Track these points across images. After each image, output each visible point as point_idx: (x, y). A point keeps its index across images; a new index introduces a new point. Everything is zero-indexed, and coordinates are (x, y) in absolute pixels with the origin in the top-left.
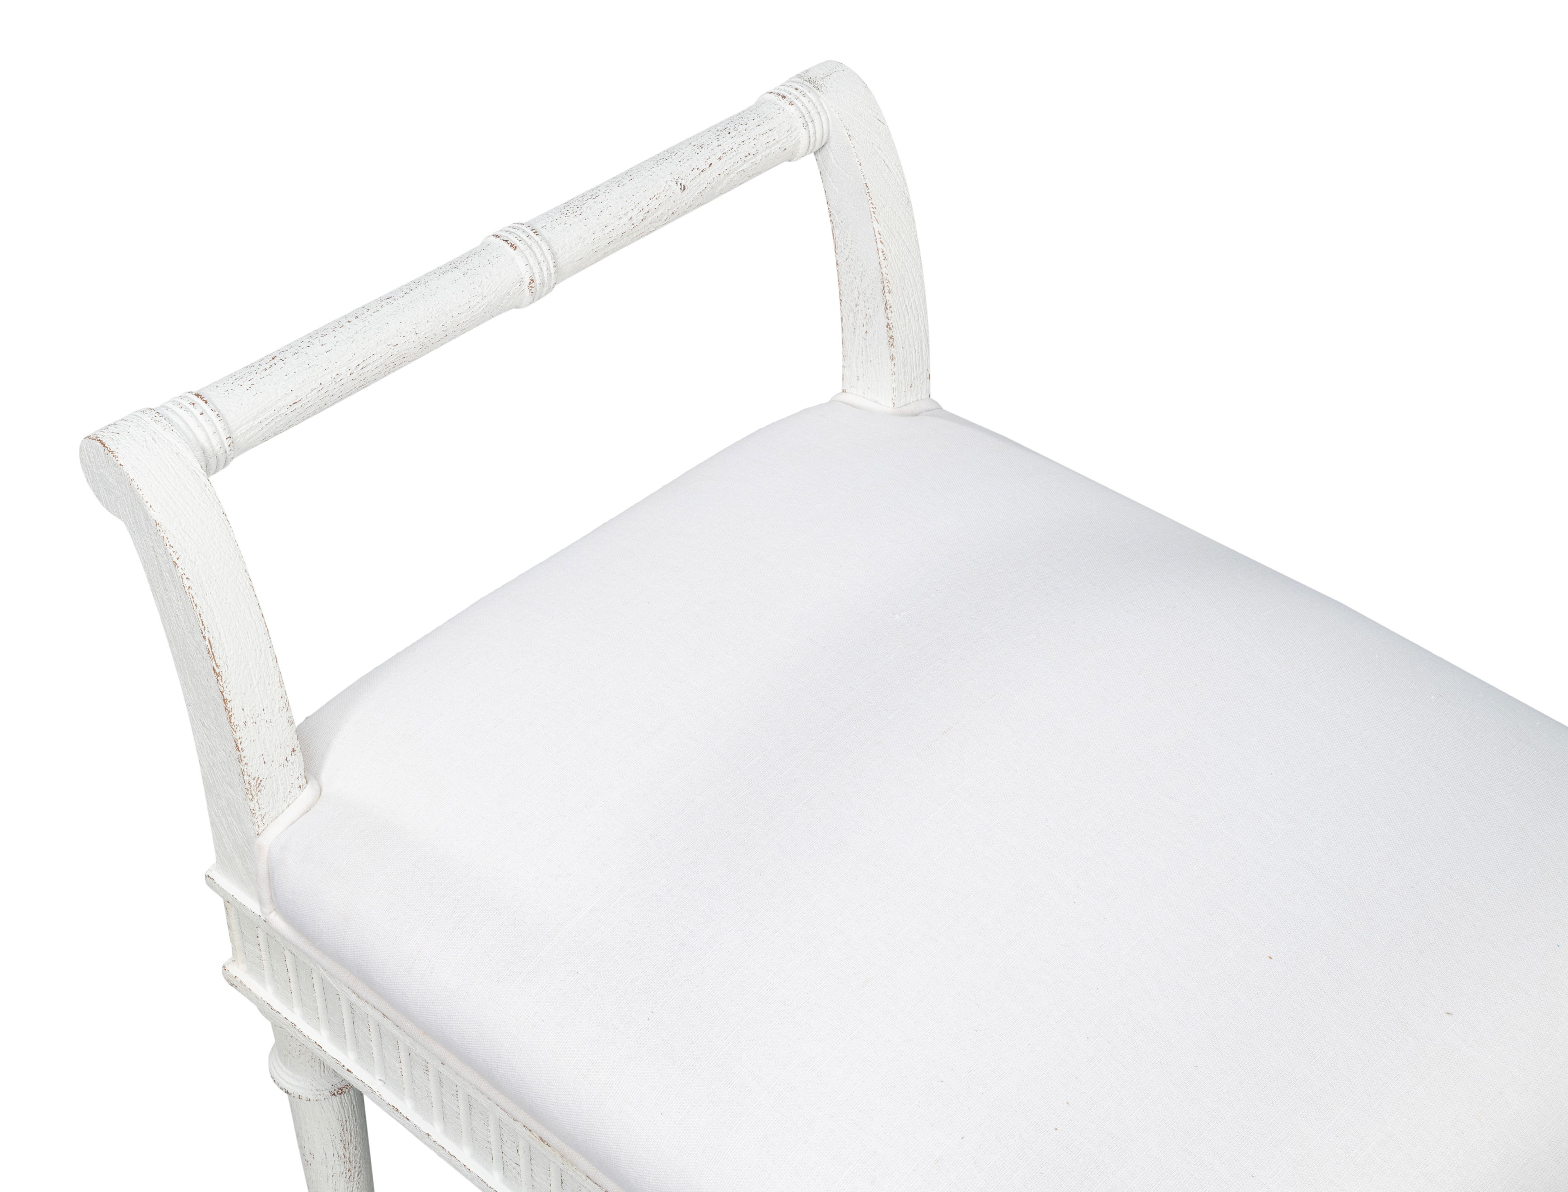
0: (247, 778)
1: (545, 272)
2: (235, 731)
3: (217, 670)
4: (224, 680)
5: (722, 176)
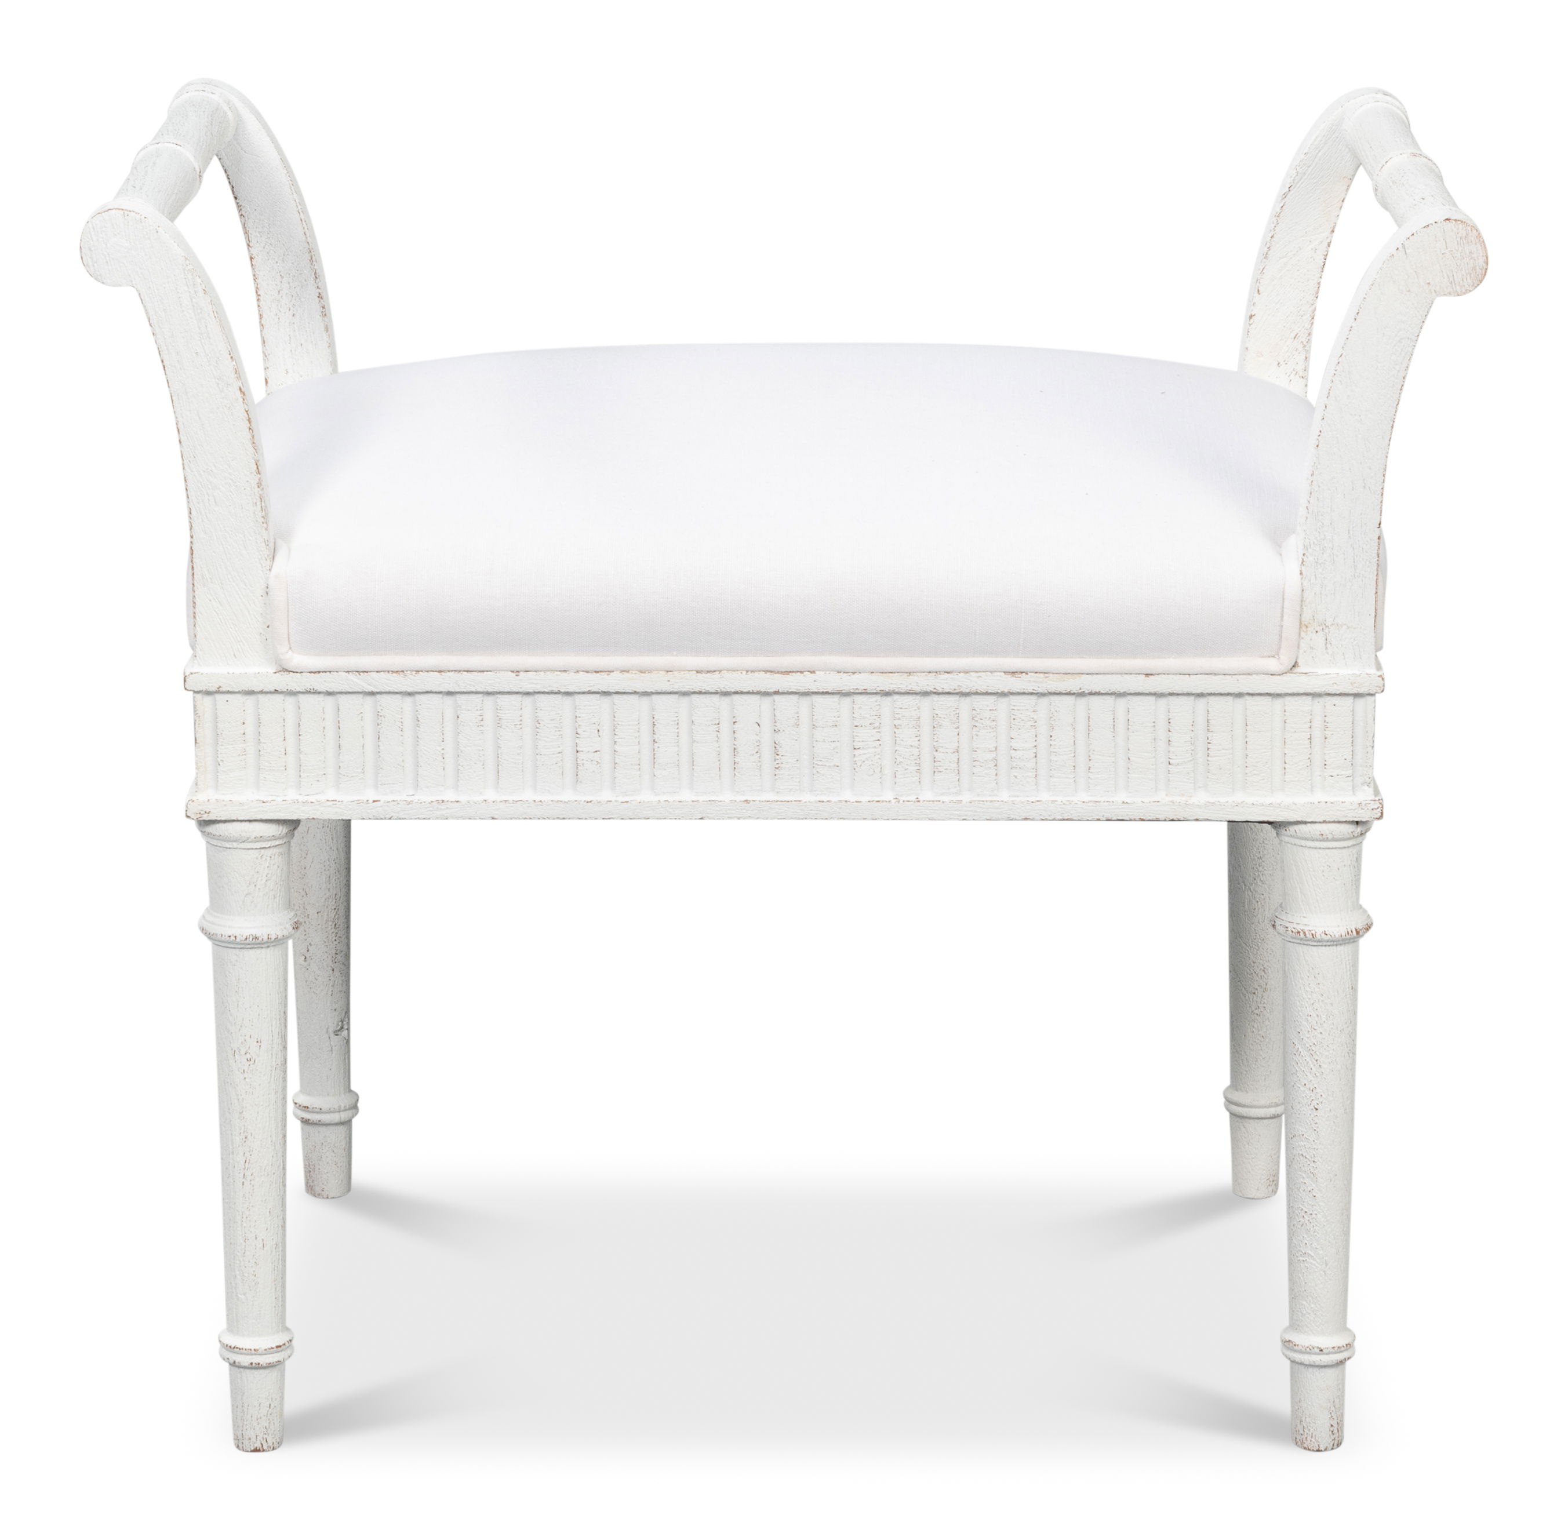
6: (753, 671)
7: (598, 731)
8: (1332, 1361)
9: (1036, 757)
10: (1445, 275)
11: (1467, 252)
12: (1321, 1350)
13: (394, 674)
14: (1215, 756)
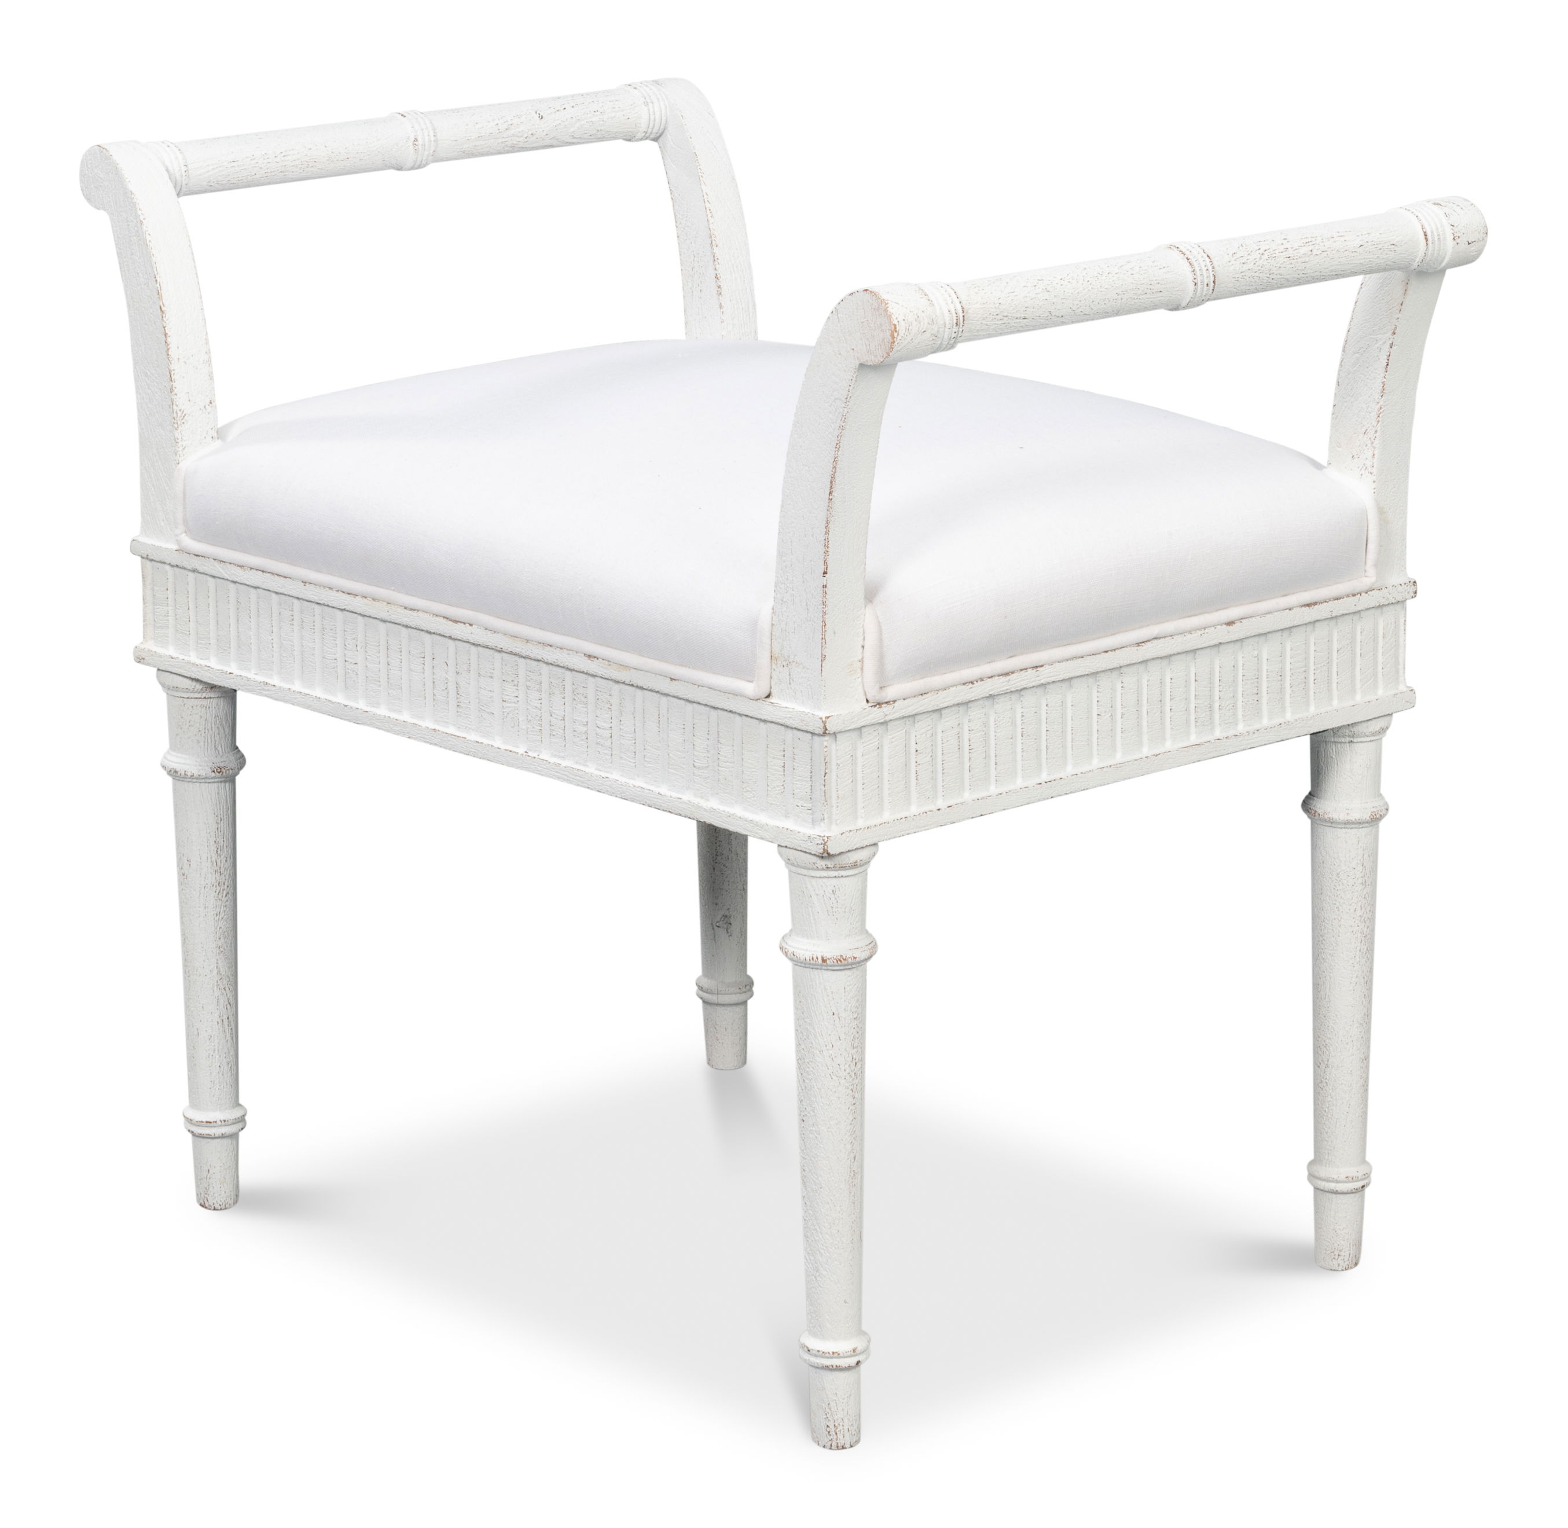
0: (175, 407)
1: (426, 138)
2: (171, 363)
3: (163, 309)
4: (167, 318)
5: (574, 120)
6: (437, 616)
7: (357, 646)
8: (817, 1363)
9: (611, 737)
10: (864, 343)
11: (879, 323)
12: (809, 1351)
13: (239, 568)
14: (722, 767)
